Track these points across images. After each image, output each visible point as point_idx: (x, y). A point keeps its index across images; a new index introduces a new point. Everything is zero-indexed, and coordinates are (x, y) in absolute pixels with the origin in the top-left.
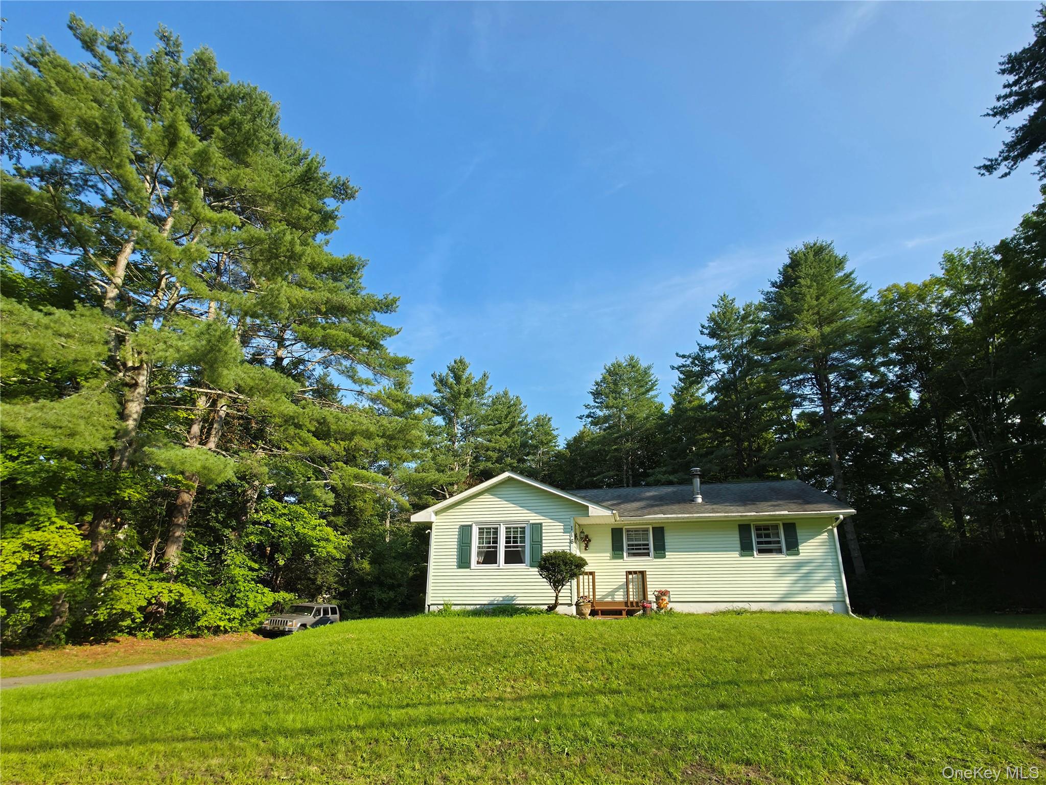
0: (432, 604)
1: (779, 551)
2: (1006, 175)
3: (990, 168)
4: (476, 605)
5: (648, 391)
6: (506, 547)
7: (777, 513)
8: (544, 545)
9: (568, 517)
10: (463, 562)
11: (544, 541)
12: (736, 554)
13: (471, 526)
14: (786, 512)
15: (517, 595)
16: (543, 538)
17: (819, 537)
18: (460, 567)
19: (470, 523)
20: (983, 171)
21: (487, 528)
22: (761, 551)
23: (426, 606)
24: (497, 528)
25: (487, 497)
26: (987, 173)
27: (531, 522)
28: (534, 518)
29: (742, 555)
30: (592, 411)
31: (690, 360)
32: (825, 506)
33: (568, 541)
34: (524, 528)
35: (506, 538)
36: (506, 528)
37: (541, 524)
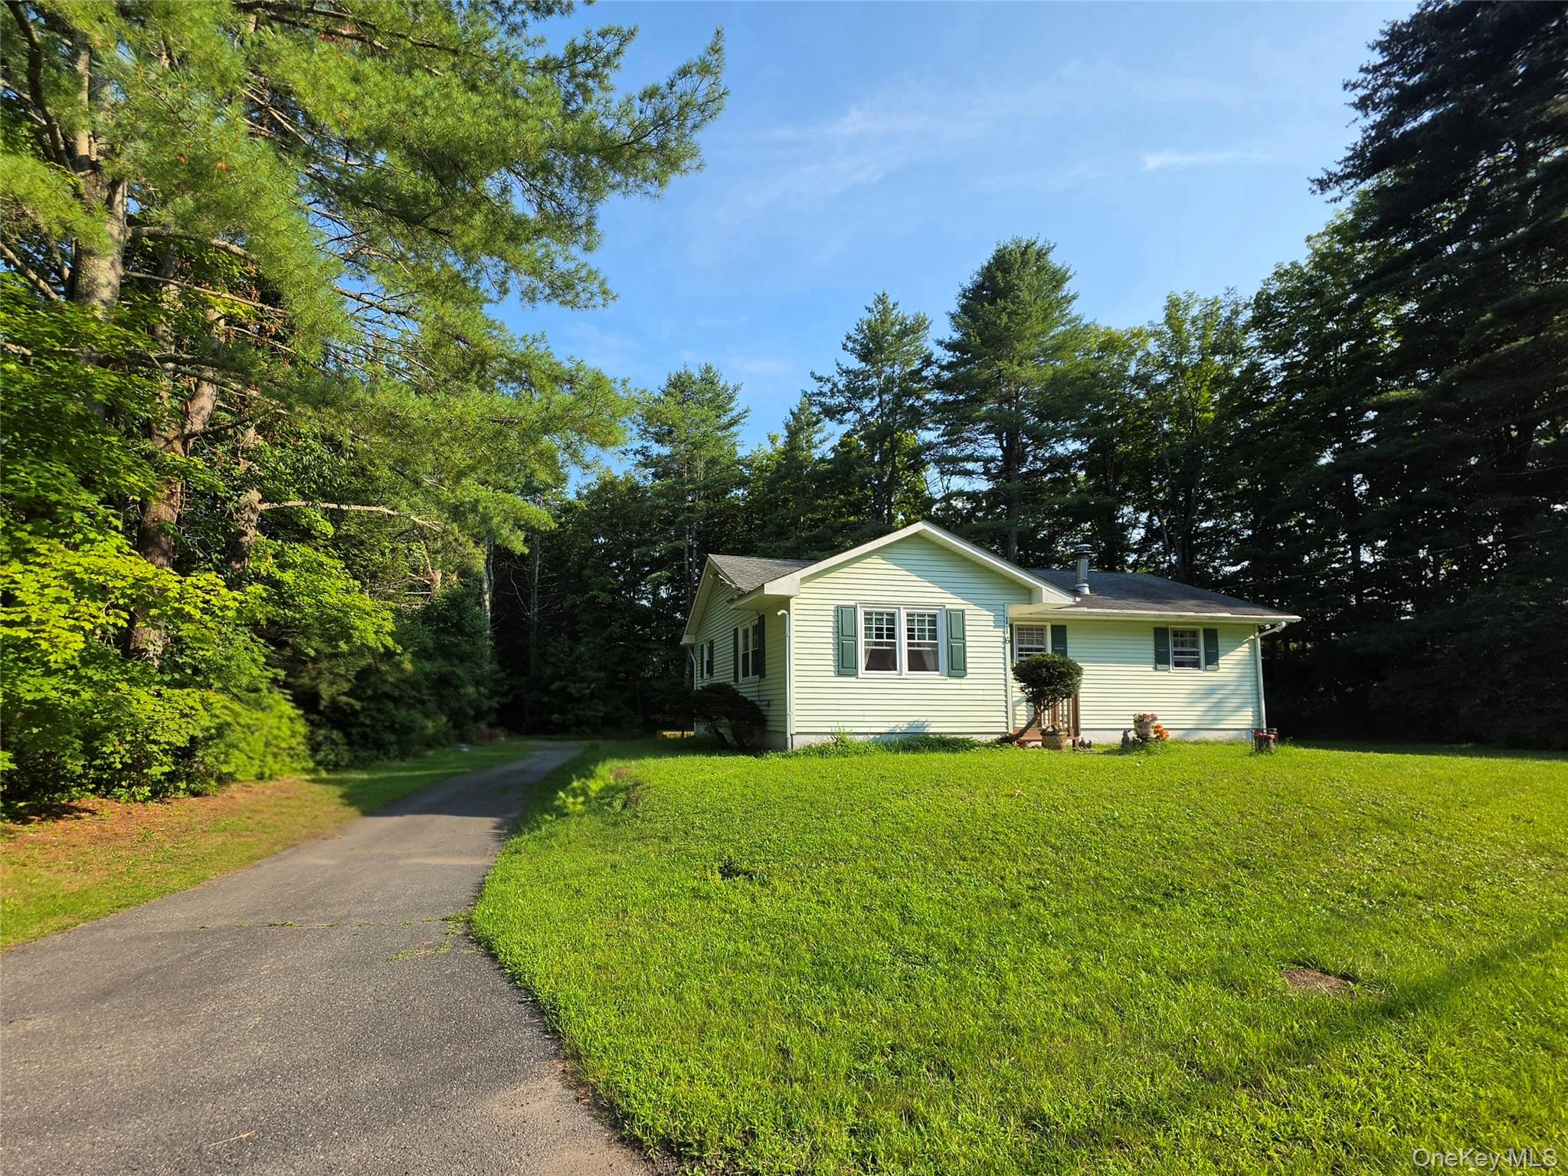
0: (797, 733)
1: (1196, 664)
2: (1335, 200)
3: (1323, 185)
4: (867, 733)
5: (732, 424)
6: (909, 645)
7: (1219, 615)
8: (968, 644)
9: (1002, 602)
10: (845, 665)
11: (967, 639)
12: (1150, 668)
13: (855, 608)
14: (1229, 615)
15: (930, 719)
16: (967, 633)
17: (1240, 649)
18: (839, 674)
19: (852, 603)
20: (1315, 188)
21: (876, 614)
22: (1178, 664)
23: (789, 736)
24: (893, 615)
25: (876, 561)
26: (1319, 192)
27: (948, 607)
28: (953, 602)
29: (1156, 669)
30: (647, 444)
31: (830, 386)
32: (1260, 610)
33: (1002, 639)
34: (935, 616)
35: (909, 630)
36: (908, 615)
37: (963, 611)
